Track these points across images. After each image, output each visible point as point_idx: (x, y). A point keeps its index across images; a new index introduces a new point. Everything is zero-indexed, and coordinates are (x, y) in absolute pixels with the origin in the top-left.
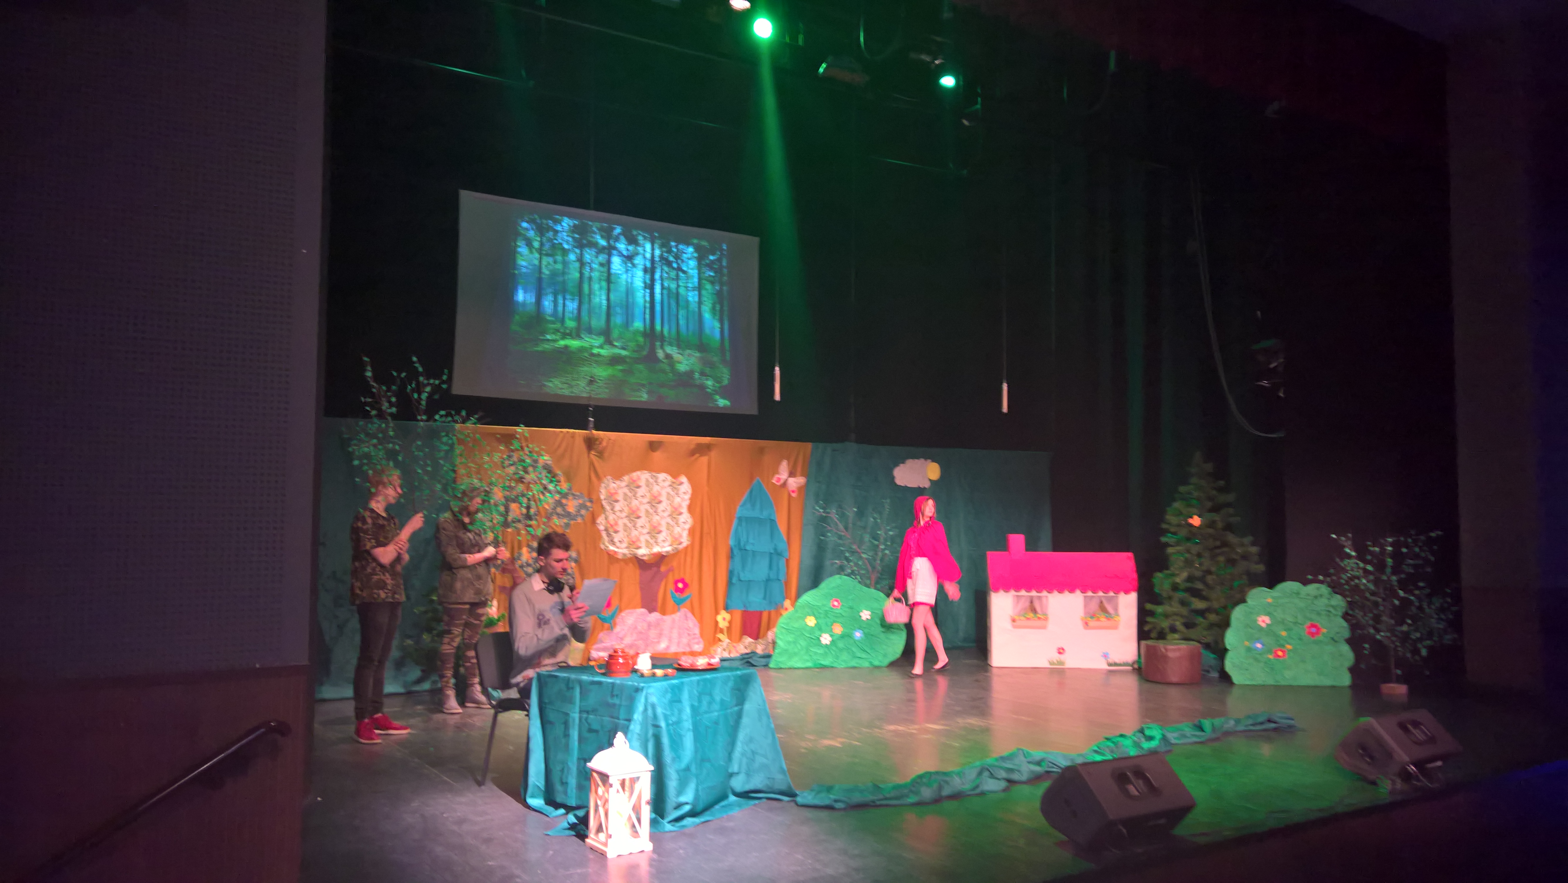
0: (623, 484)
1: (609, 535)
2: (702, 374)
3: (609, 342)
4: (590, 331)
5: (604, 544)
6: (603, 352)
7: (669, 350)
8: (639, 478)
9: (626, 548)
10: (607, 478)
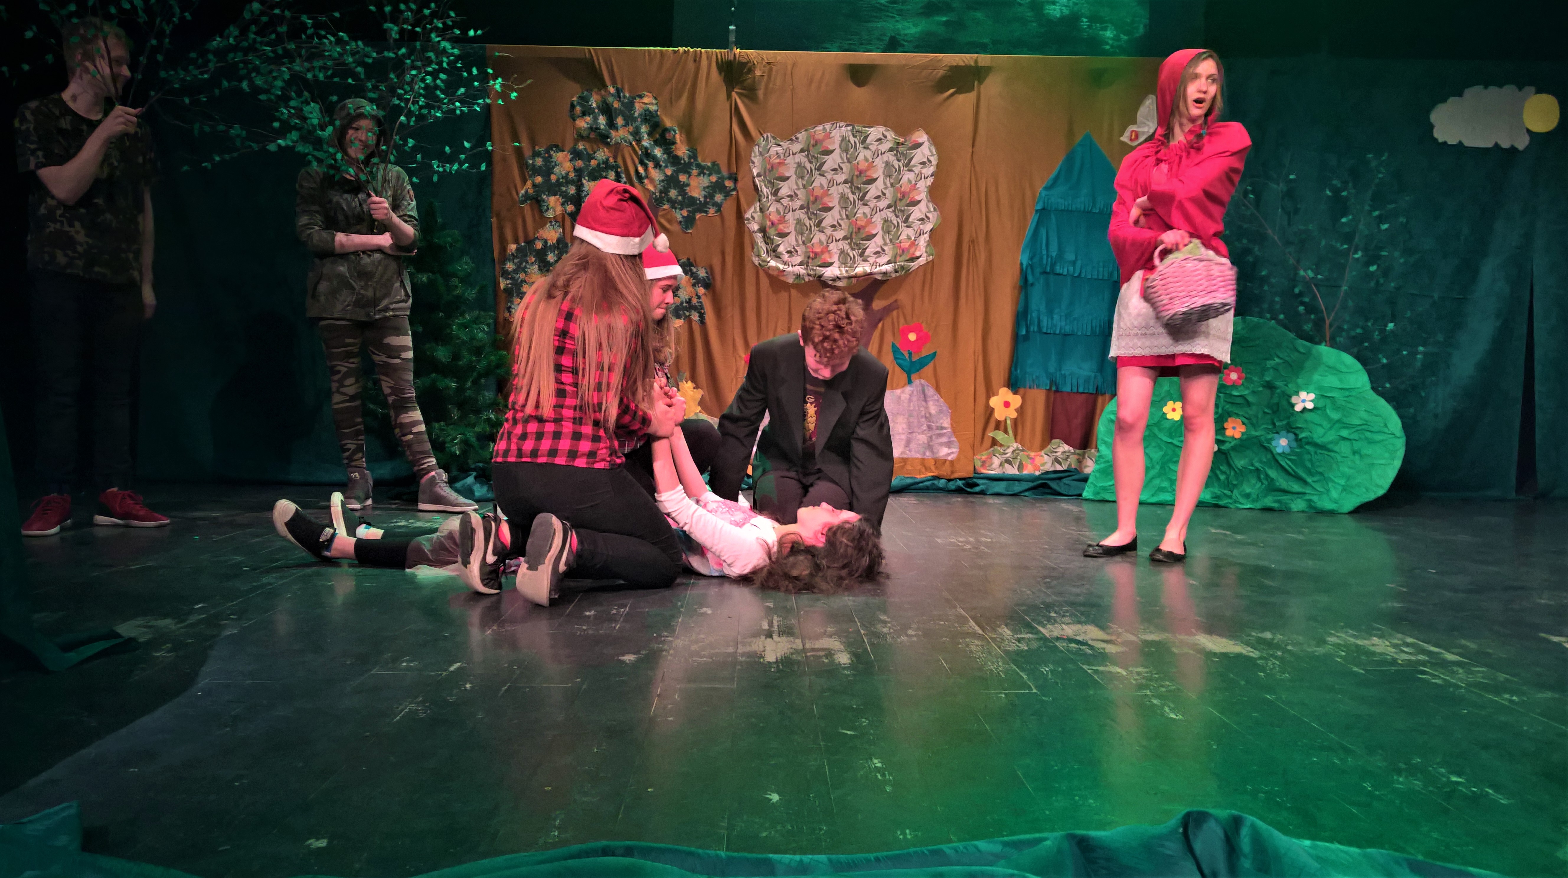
1: (767, 239)
5: (759, 256)
8: (828, 136)
9: (801, 264)
10: (765, 136)
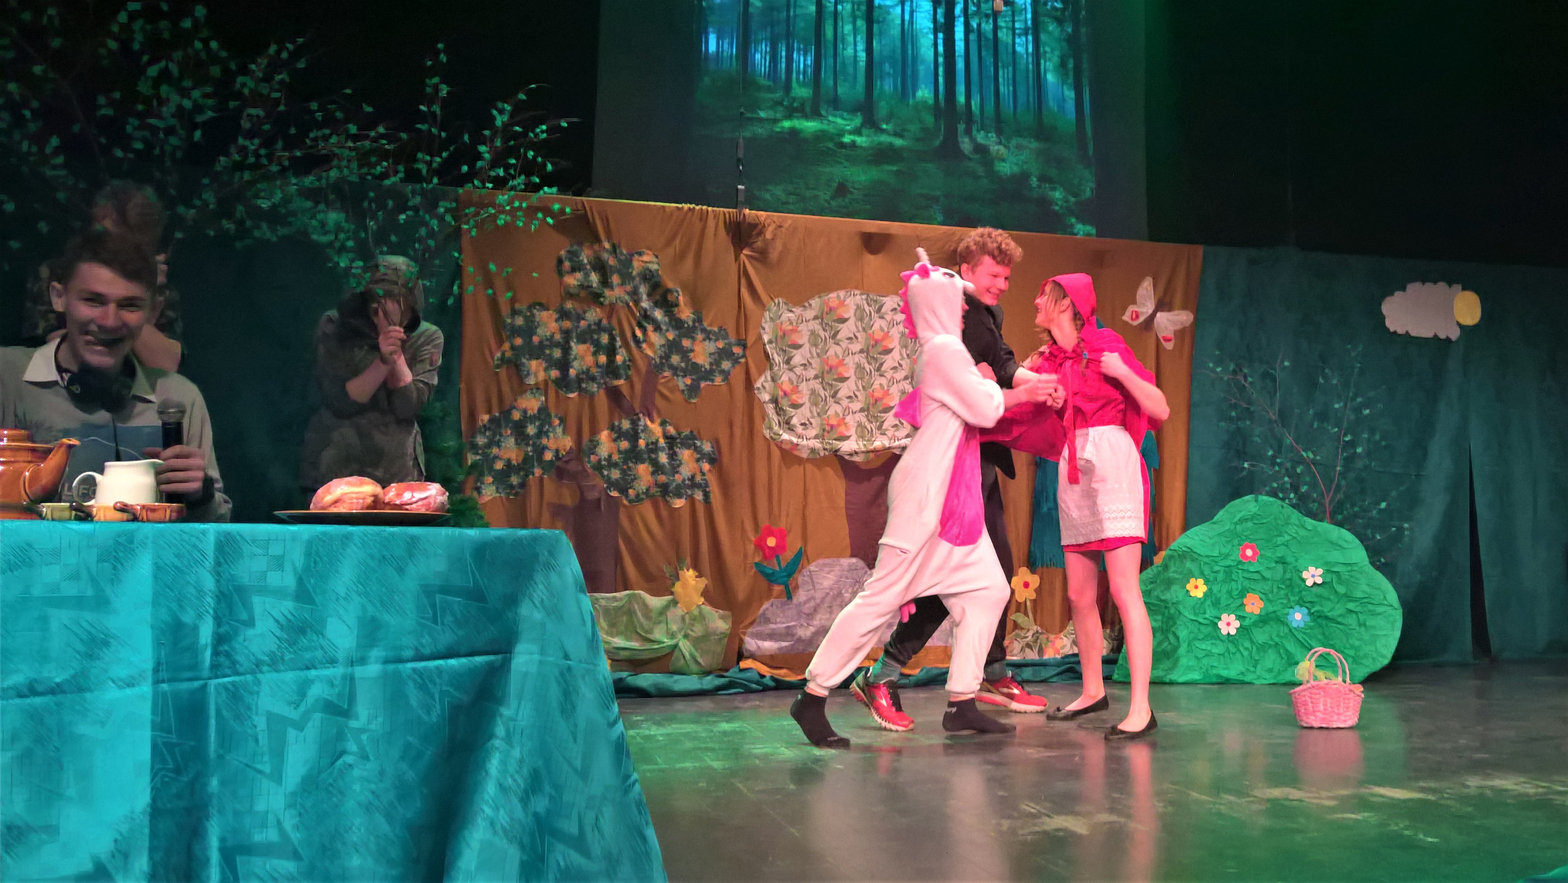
0: (810, 314)
1: (779, 411)
2: (1043, 179)
3: (871, 122)
4: (836, 104)
5: (770, 428)
6: (859, 140)
7: (980, 137)
8: (842, 303)
9: (816, 437)
10: (776, 301)
